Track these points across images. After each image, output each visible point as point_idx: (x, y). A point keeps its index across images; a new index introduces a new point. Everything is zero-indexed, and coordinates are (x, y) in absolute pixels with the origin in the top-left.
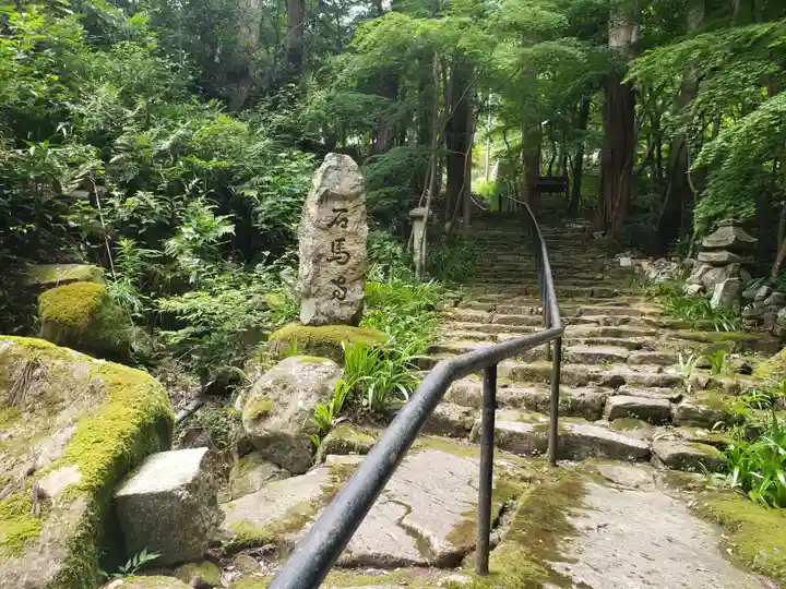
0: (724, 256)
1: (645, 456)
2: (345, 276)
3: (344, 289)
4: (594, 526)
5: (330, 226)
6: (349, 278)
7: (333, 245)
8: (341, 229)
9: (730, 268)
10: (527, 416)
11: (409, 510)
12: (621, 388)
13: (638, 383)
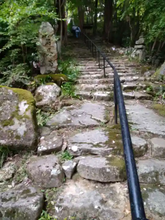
0: (140, 46)
1: (133, 98)
2: (52, 59)
3: (52, 63)
4: (131, 113)
5: (46, 45)
6: (53, 60)
7: (47, 50)
8: (49, 45)
9: (143, 50)
10: (104, 92)
11: (92, 115)
12: (124, 83)
13: (128, 81)
